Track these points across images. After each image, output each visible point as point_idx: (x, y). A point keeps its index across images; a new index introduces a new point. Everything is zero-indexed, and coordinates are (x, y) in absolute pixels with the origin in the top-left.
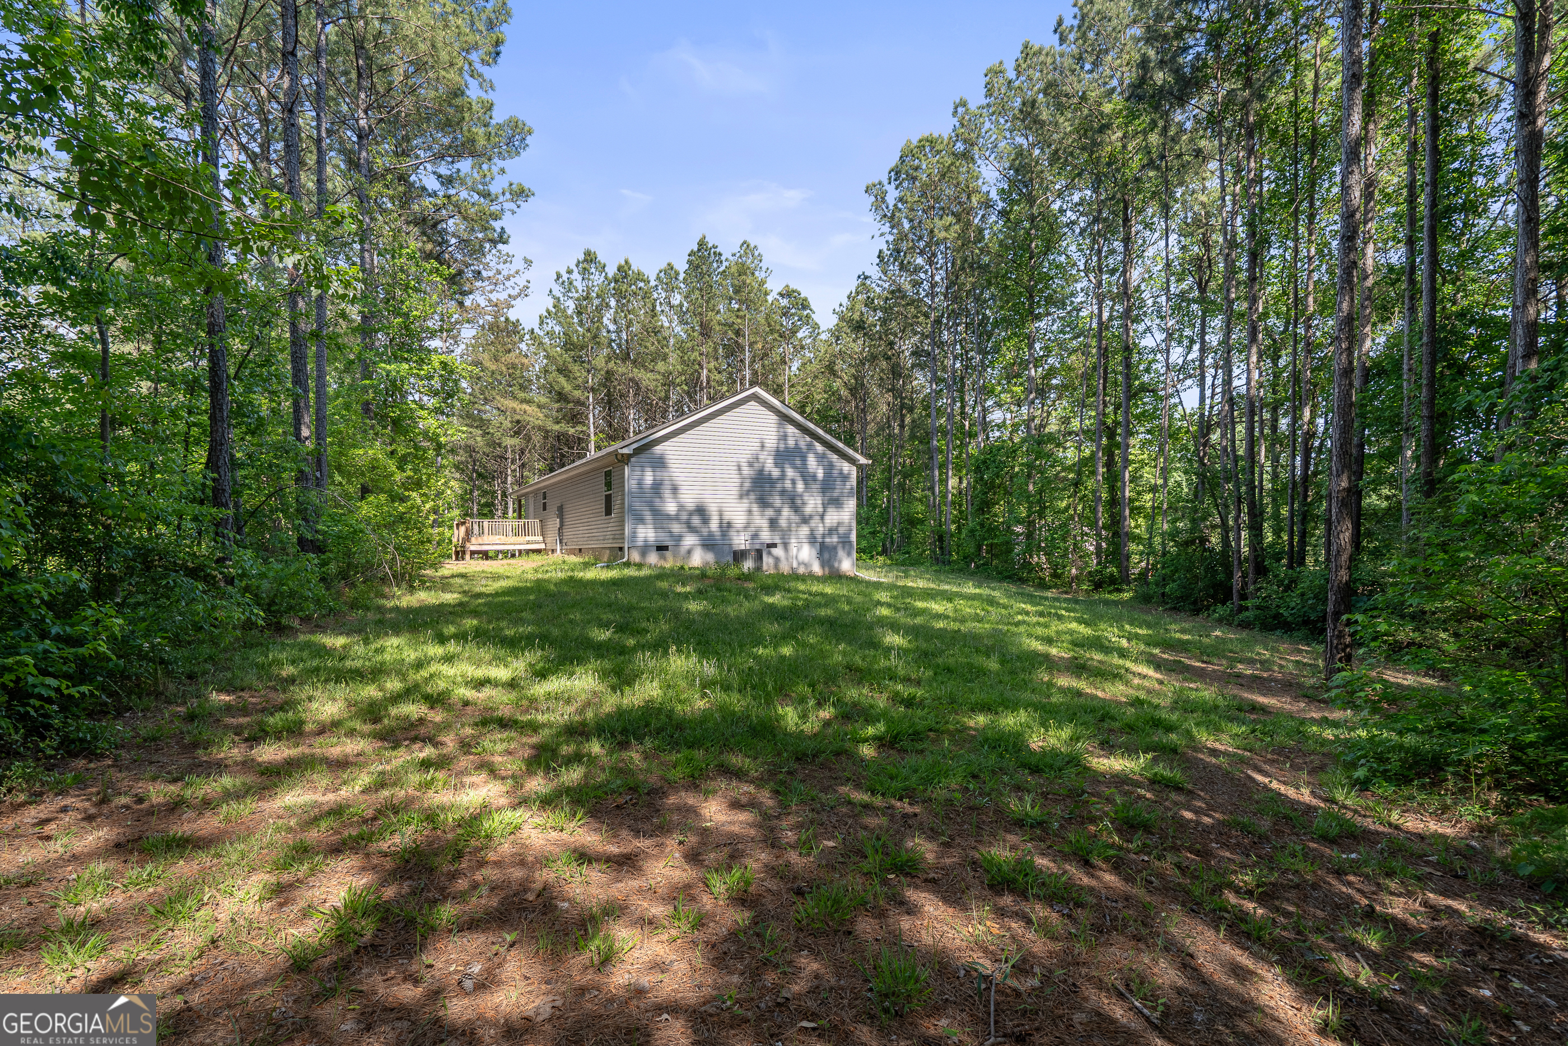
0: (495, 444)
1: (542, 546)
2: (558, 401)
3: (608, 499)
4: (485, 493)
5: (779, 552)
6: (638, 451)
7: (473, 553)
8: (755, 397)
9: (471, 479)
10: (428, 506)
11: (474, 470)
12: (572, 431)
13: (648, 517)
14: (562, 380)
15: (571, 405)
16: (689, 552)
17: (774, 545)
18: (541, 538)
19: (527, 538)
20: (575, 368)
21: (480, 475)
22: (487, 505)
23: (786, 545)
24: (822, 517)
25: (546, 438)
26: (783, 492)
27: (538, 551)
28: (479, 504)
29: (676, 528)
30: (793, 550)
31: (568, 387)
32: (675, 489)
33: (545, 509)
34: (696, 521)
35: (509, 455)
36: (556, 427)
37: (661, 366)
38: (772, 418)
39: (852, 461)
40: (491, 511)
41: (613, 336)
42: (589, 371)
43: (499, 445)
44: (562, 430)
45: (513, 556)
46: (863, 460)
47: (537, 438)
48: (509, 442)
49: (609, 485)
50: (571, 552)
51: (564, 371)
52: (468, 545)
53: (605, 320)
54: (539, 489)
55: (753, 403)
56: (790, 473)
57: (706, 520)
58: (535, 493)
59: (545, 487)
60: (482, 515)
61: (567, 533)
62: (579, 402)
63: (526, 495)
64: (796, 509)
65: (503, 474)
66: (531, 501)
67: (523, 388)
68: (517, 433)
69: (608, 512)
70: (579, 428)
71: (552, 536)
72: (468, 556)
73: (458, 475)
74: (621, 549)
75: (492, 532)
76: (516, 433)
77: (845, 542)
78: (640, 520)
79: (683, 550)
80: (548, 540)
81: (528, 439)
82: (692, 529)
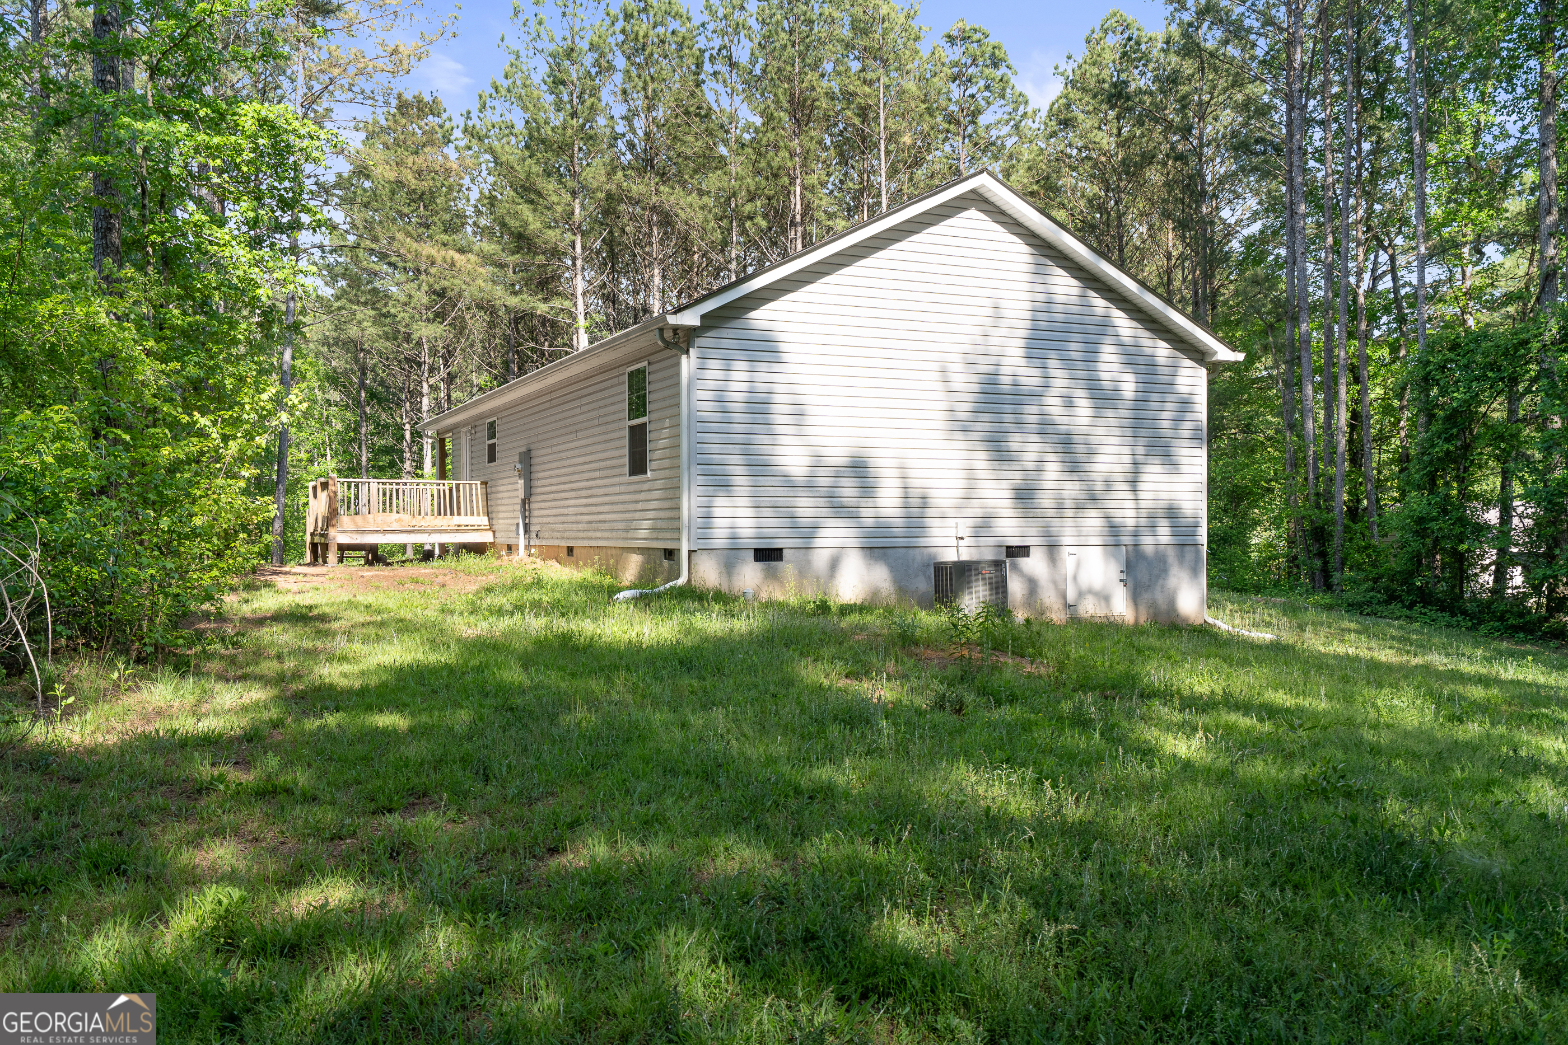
0: (398, 336)
1: (487, 537)
2: (518, 250)
3: (638, 437)
4: (382, 429)
5: (1035, 564)
6: (712, 321)
7: (342, 548)
8: (978, 200)
9: (358, 403)
10: (233, 446)
11: (362, 385)
12: (542, 308)
13: (740, 479)
14: (525, 210)
15: (540, 259)
16: (834, 565)
17: (1023, 551)
18: (484, 520)
19: (456, 520)
20: (549, 186)
21: (373, 395)
22: (387, 451)
23: (1052, 548)
24: (1133, 483)
25: (492, 325)
26: (1045, 427)
27: (478, 549)
28: (372, 448)
29: (806, 507)
30: (1068, 562)
31: (535, 224)
32: (800, 414)
33: (492, 458)
34: (848, 492)
35: (425, 357)
36: (513, 301)
37: (713, 181)
38: (1020, 251)
39: (1198, 354)
40: (392, 464)
41: (621, 128)
42: (574, 193)
43: (408, 338)
44: (524, 306)
45: (427, 556)
46: (1224, 354)
47: (477, 324)
48: (426, 331)
49: (638, 406)
50: (549, 553)
51: (528, 192)
52: (332, 532)
53: (605, 95)
54: (481, 417)
55: (973, 213)
56: (1060, 379)
57: (867, 488)
58: (473, 424)
59: (493, 412)
60: (379, 470)
61: (540, 510)
62: (556, 253)
63: (453, 429)
64: (1073, 466)
65: (415, 394)
66: (465, 440)
67: (449, 228)
68: (440, 316)
69: (638, 465)
70: (557, 303)
71: (509, 516)
72: (332, 557)
73: (335, 396)
74: (670, 554)
75: (388, 503)
76: (437, 315)
77: (1184, 543)
78: (721, 484)
79: (820, 559)
80: (500, 524)
81: (460, 328)
82: (840, 510)
